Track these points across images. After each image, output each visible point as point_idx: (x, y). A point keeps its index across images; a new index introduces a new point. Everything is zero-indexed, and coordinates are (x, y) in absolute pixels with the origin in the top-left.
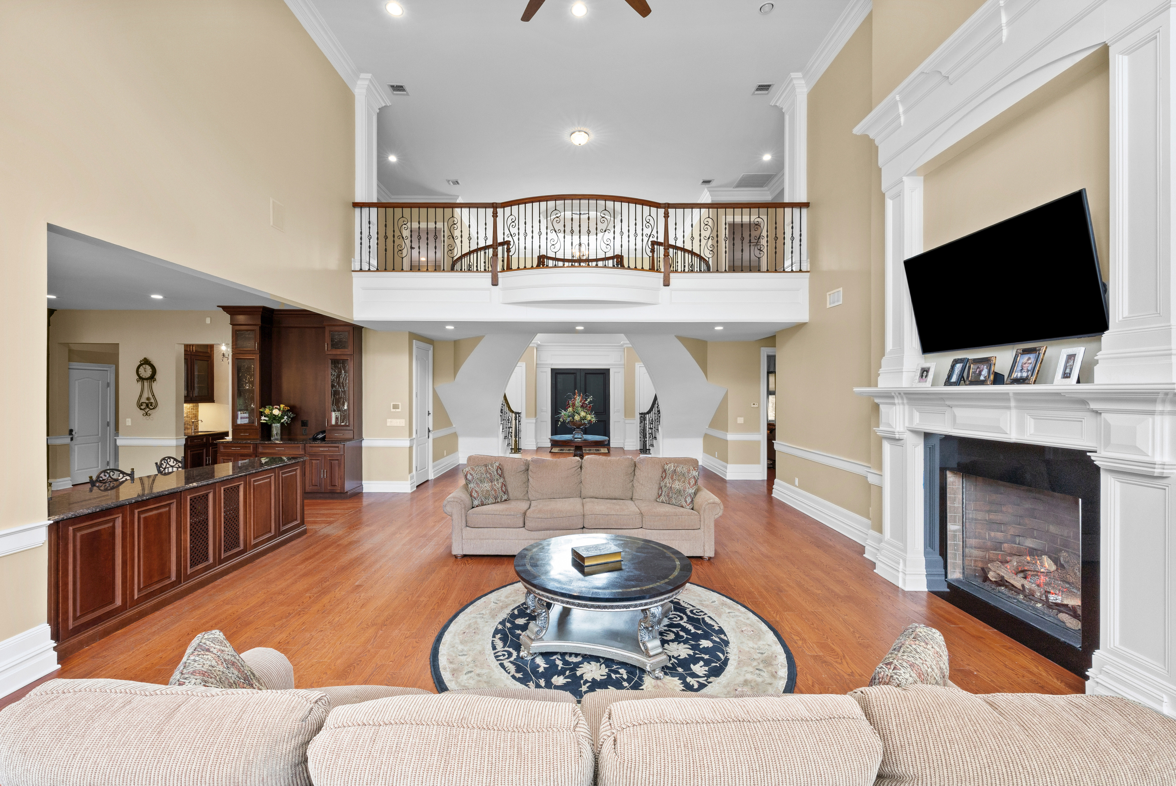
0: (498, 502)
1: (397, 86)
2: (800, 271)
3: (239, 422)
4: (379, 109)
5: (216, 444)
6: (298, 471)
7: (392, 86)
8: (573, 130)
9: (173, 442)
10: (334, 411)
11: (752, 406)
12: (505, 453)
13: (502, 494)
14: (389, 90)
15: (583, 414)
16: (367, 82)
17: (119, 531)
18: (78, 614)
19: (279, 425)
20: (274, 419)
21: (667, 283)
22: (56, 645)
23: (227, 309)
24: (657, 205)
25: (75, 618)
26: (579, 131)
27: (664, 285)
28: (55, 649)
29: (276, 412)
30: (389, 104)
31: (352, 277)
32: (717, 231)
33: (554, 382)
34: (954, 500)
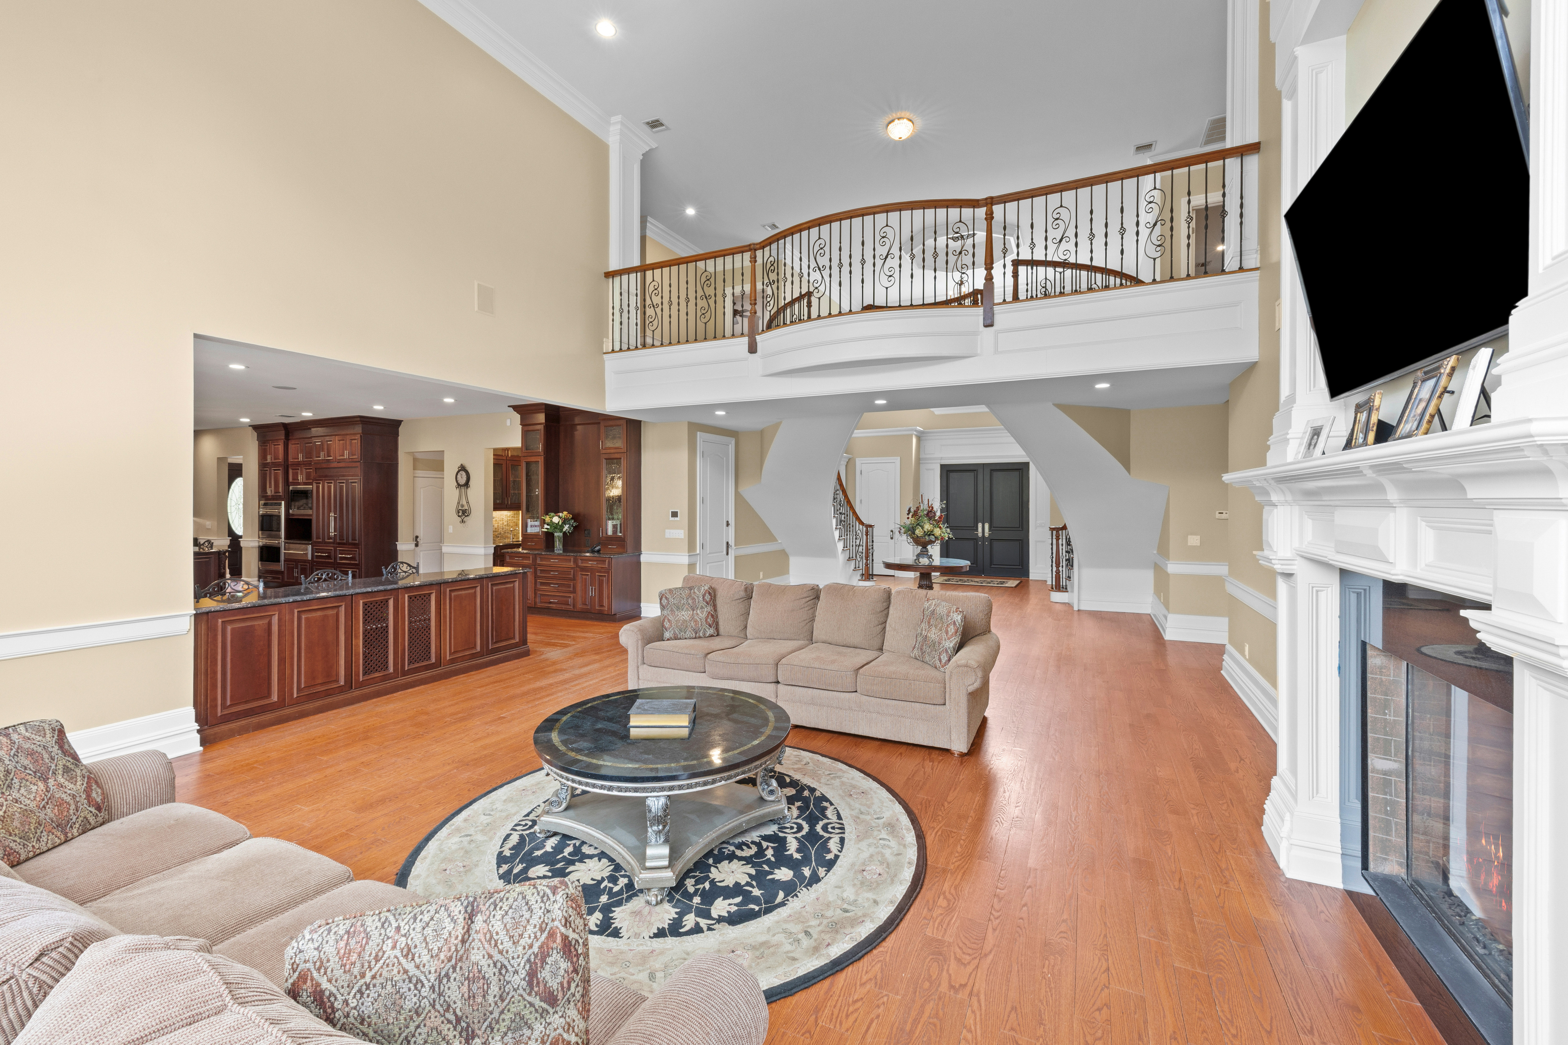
0: (700, 637)
1: (653, 122)
2: (1241, 269)
3: (529, 530)
4: (643, 155)
5: (503, 553)
6: (517, 584)
7: (648, 123)
8: (891, 118)
9: (481, 551)
10: (609, 519)
11: (1218, 516)
12: (850, 578)
13: (706, 626)
14: (647, 129)
15: (928, 527)
16: (619, 126)
17: (275, 628)
18: (228, 703)
19: (561, 534)
20: (556, 528)
21: (989, 322)
22: (199, 728)
23: (516, 408)
24: (974, 204)
25: (224, 706)
26: (899, 119)
27: (986, 326)
28: (198, 731)
29: (556, 520)
30: (654, 145)
31: (604, 361)
32: (1076, 227)
33: (945, 484)
34: (1386, 705)
